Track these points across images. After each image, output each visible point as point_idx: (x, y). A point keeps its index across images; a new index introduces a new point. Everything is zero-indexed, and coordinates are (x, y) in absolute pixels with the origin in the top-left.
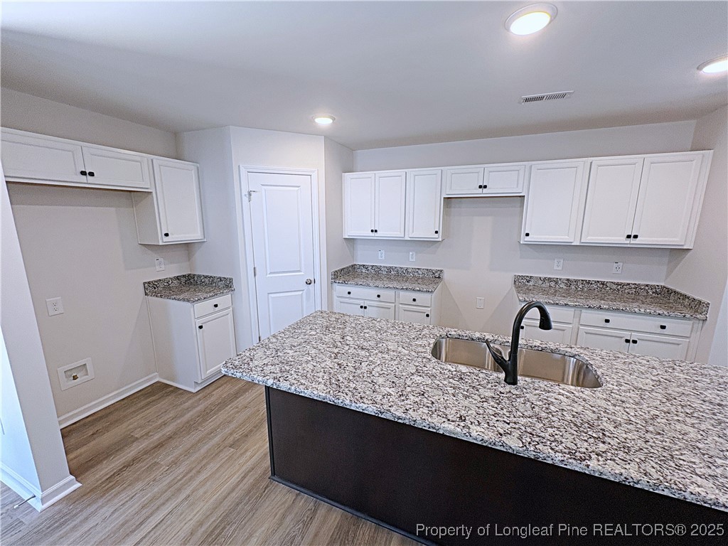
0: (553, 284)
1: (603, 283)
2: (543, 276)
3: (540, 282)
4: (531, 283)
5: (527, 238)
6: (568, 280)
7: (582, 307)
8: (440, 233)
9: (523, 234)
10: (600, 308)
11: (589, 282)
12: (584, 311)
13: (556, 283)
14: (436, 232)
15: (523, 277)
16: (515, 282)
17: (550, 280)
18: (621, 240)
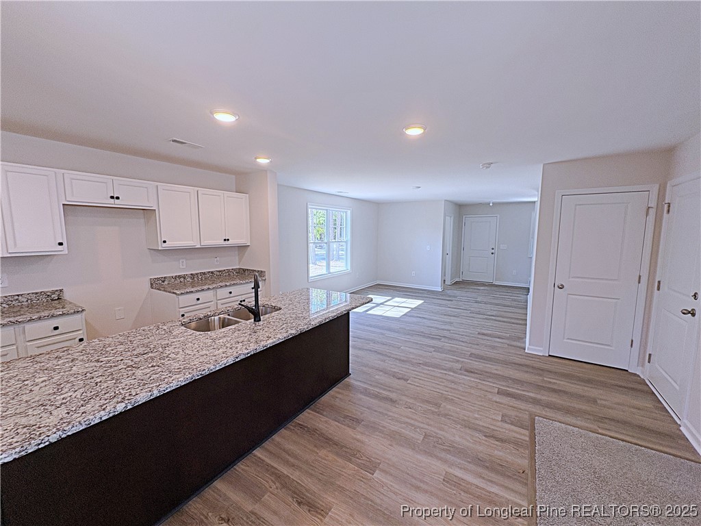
0: (182, 280)
1: (212, 273)
2: (174, 275)
3: (173, 280)
4: (166, 283)
5: (164, 245)
6: (192, 274)
7: (218, 288)
8: (65, 244)
9: (160, 242)
10: (226, 286)
11: (204, 274)
12: (218, 290)
13: (184, 278)
14: (61, 244)
15: (158, 279)
16: (151, 284)
17: (180, 277)
18: (222, 242)
